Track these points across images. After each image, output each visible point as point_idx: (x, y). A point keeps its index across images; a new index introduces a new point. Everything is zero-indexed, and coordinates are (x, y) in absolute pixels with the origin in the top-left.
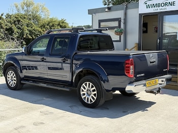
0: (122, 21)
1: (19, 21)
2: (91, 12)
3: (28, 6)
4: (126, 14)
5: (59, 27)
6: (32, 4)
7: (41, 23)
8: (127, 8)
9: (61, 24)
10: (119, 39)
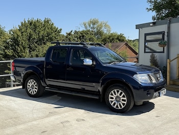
0: (166, 34)
1: (83, 36)
2: (138, 27)
3: (94, 24)
4: (169, 28)
5: (118, 41)
6: (97, 22)
7: (103, 37)
8: (170, 23)
9: (120, 38)
10: (162, 51)
